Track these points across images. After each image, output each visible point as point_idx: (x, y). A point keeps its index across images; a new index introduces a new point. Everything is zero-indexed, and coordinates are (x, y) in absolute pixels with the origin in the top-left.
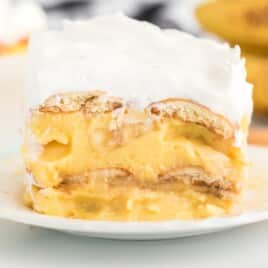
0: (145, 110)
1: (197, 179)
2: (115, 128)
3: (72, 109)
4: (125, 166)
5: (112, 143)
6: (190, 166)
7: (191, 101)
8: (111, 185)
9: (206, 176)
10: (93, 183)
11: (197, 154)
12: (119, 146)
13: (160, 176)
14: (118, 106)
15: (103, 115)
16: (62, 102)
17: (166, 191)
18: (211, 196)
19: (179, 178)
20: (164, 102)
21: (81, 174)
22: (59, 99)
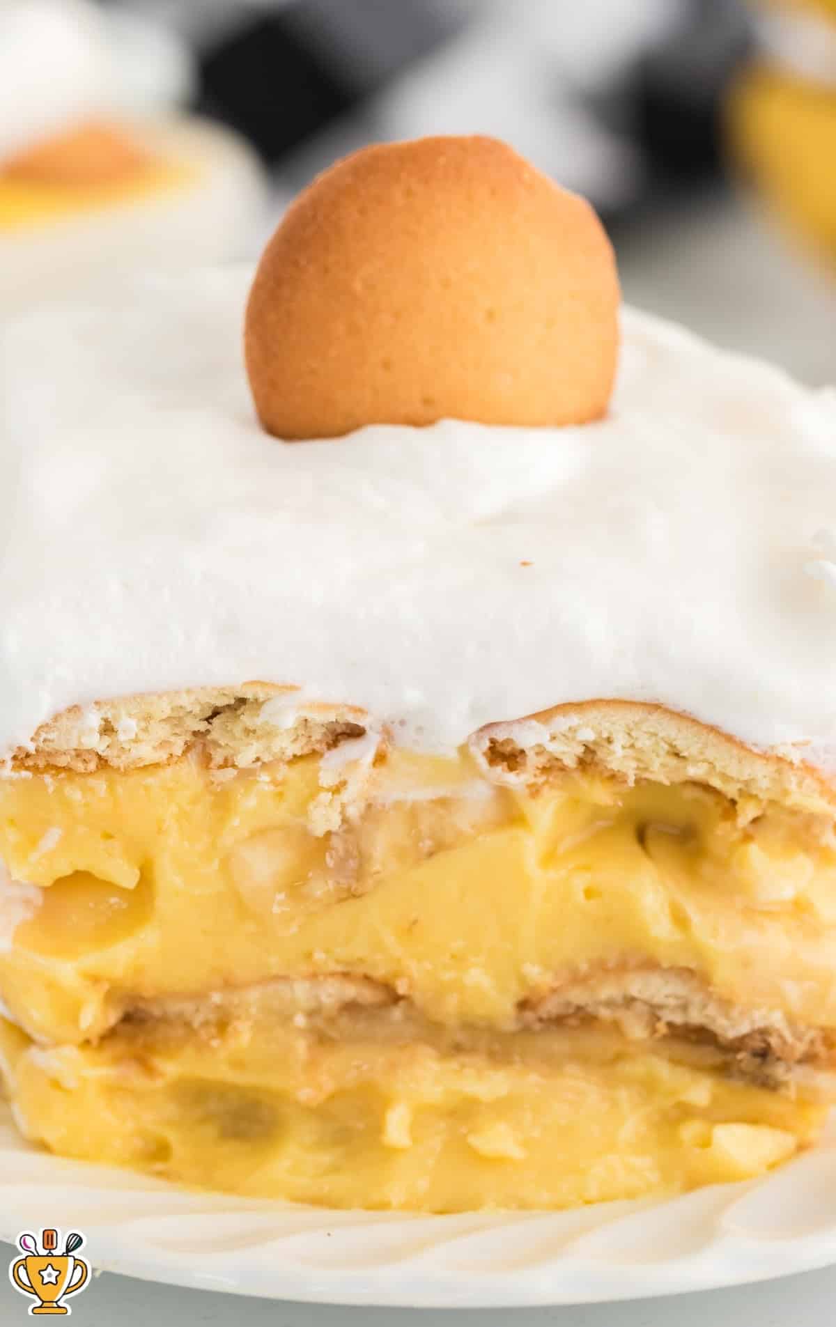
0: (463, 750)
1: (678, 1019)
2: (335, 823)
3: (162, 756)
4: (379, 972)
5: (321, 888)
6: (650, 965)
7: (655, 707)
8: (322, 1039)
9: (712, 1010)
10: (243, 1035)
11: (680, 920)
12: (353, 895)
13: (523, 1005)
14: (355, 733)
15: (283, 771)
16: (107, 729)
17: (553, 1064)
18: (738, 1084)
19: (604, 1013)
20: (544, 716)
21: (199, 996)
22: (94, 720)
